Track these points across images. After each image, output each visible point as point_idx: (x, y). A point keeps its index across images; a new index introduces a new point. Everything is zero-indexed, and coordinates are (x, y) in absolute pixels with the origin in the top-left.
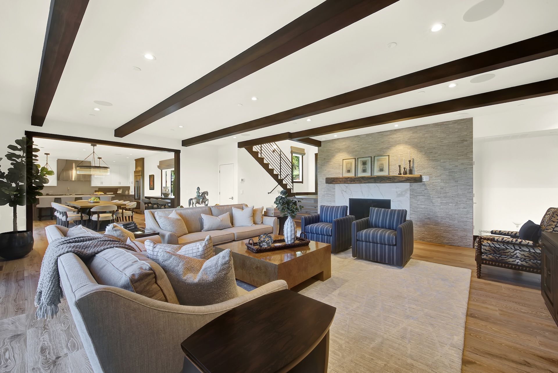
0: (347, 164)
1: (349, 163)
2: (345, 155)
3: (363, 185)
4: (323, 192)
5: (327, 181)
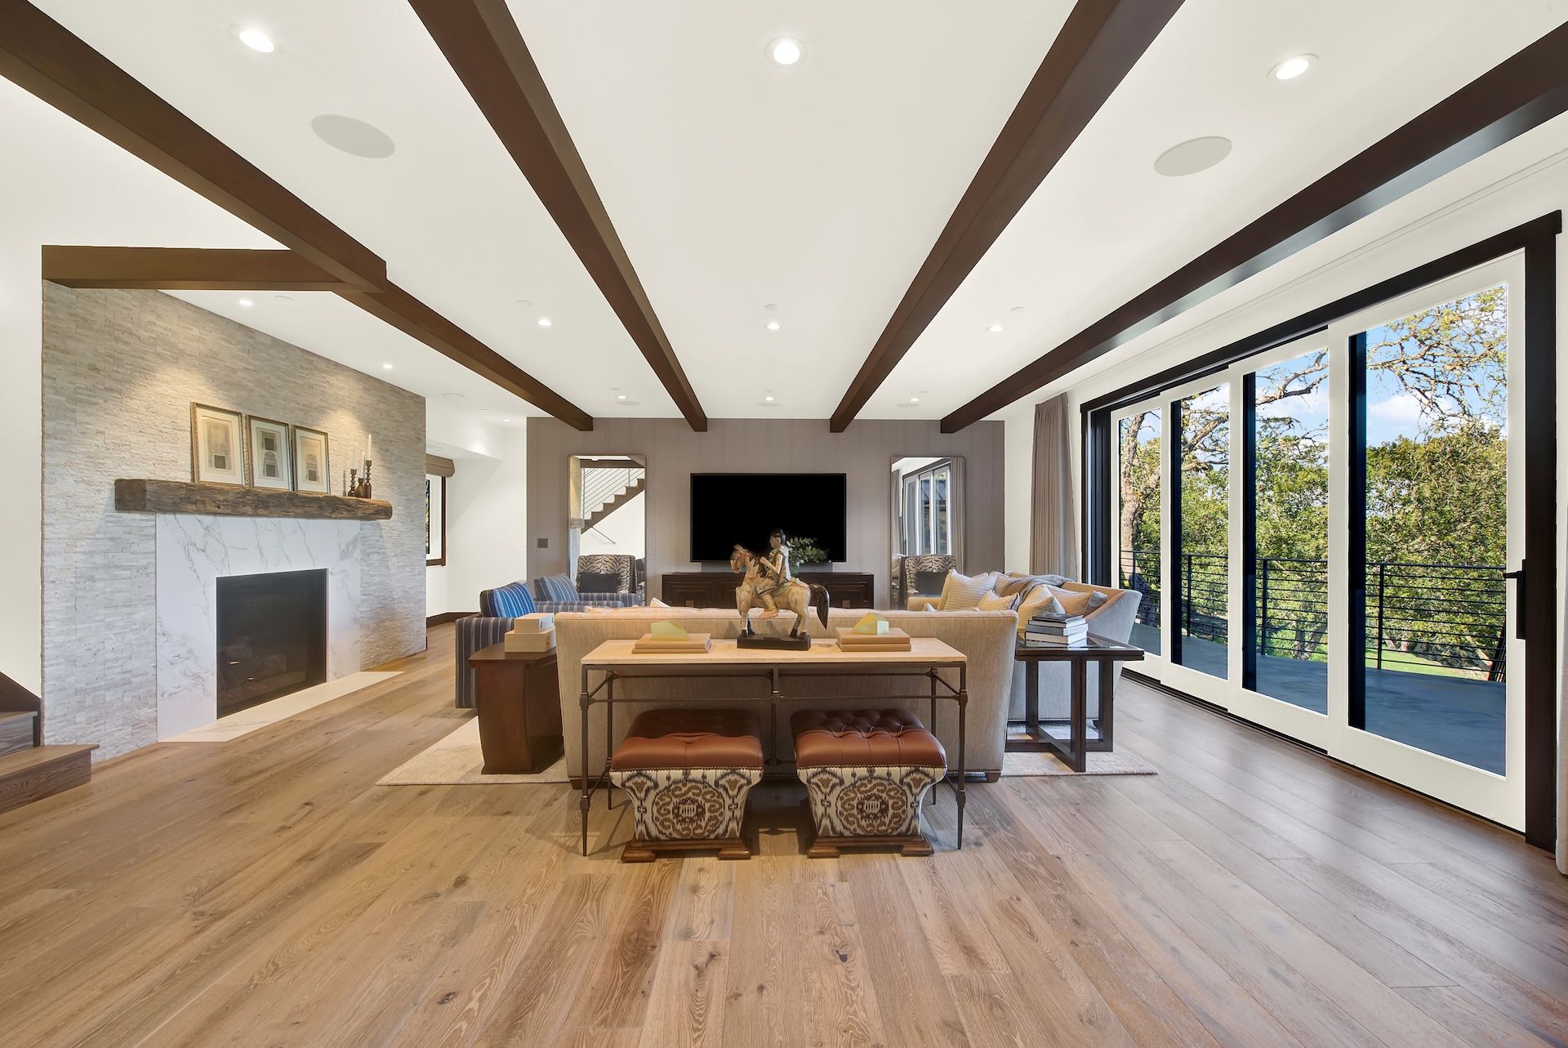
0: (212, 427)
1: (216, 427)
2: (202, 388)
3: (265, 523)
4: (84, 557)
5: (153, 499)
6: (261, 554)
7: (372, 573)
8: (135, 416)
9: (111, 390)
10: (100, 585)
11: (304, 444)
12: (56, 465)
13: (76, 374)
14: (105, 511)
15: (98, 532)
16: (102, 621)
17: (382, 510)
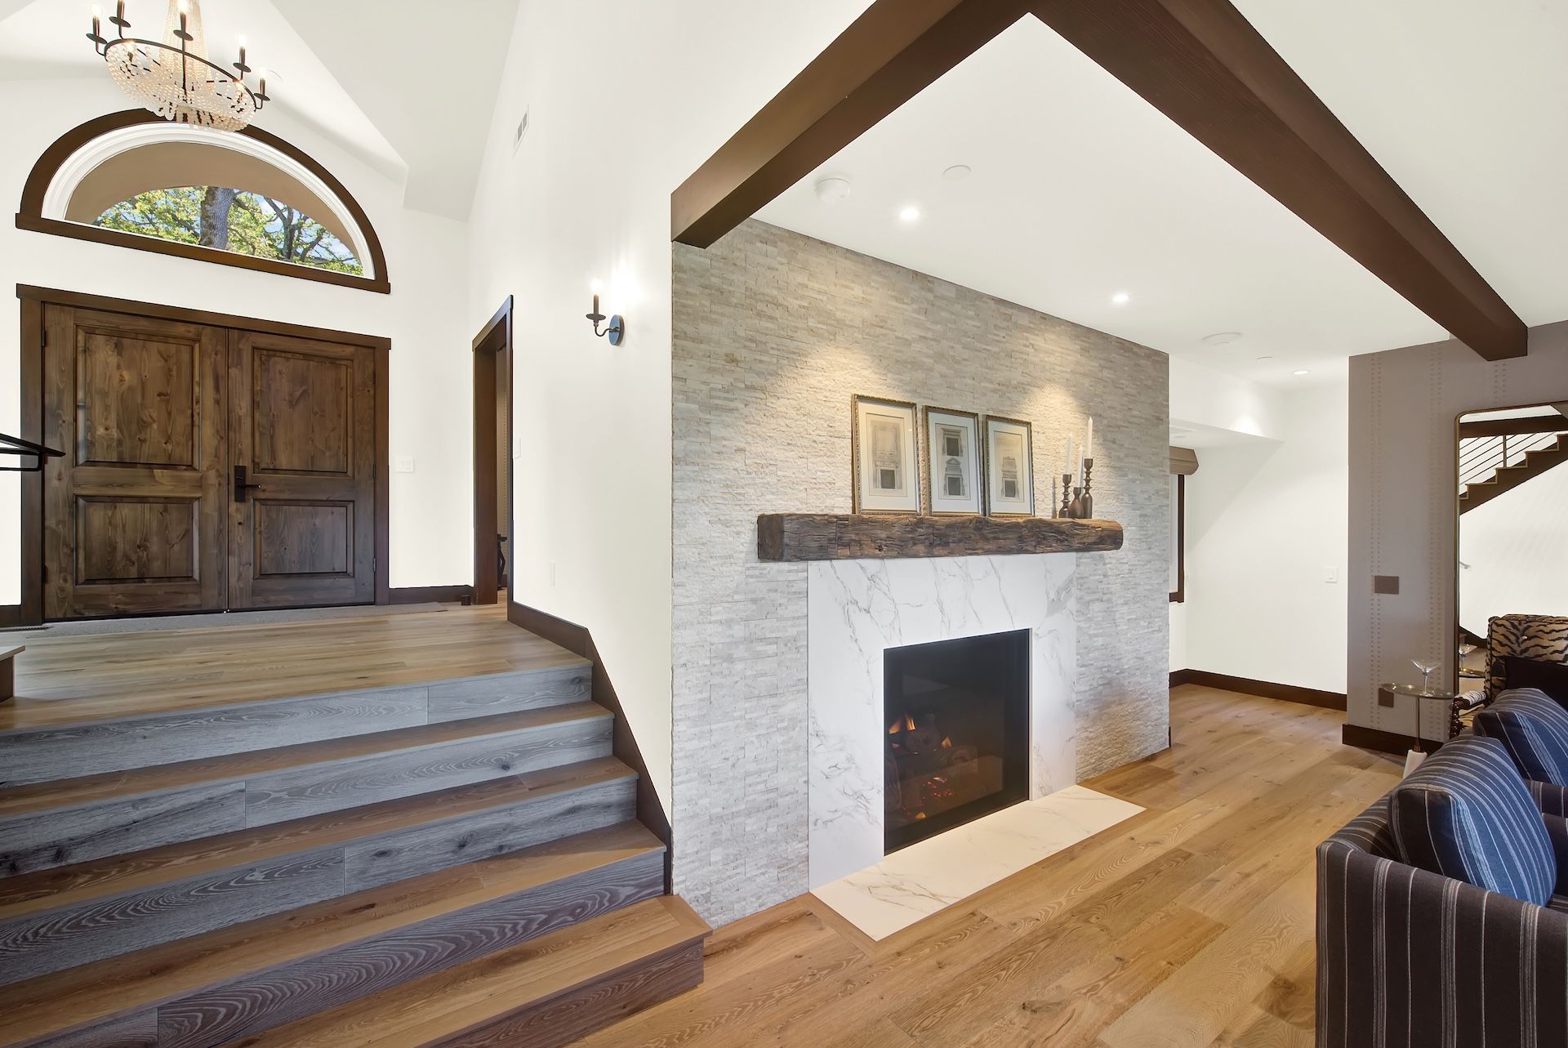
0: (878, 428)
1: (884, 428)
2: (865, 373)
3: (948, 566)
4: (720, 629)
5: (792, 543)
6: (942, 611)
7: (1092, 632)
8: (782, 422)
9: (753, 388)
10: (739, 666)
11: (999, 442)
12: (687, 501)
13: (711, 370)
14: (747, 561)
15: (737, 592)
16: (742, 718)
17: (1109, 536)
